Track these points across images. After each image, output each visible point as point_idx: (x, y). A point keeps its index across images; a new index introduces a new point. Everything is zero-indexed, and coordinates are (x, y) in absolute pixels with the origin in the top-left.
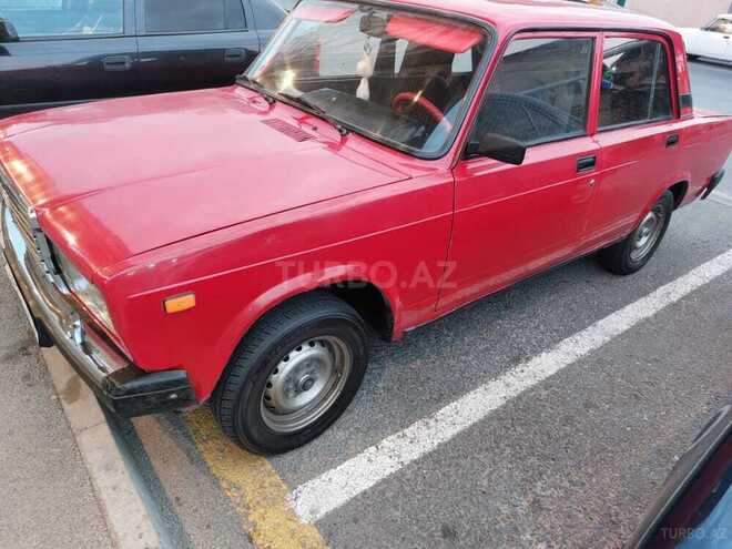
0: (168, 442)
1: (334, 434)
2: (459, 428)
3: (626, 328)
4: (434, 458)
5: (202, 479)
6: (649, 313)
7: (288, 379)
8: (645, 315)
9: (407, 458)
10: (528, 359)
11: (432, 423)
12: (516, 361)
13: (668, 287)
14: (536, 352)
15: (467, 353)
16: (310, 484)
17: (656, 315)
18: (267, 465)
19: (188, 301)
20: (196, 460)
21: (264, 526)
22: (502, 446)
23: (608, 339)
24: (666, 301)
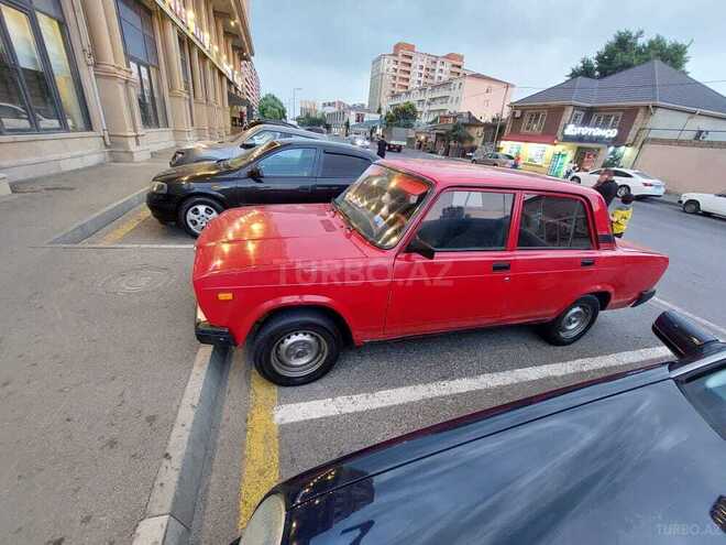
0: (243, 364)
1: (317, 386)
2: (384, 405)
3: (534, 378)
4: (359, 415)
5: (245, 387)
6: (559, 374)
7: (288, 348)
8: (555, 374)
9: (344, 411)
10: (453, 379)
11: (371, 396)
12: (444, 378)
13: (586, 360)
14: (460, 377)
15: (416, 366)
16: (289, 406)
17: (563, 377)
18: (275, 389)
19: (229, 296)
20: (248, 376)
21: (256, 418)
22: (403, 422)
23: (516, 382)
24: (578, 369)
